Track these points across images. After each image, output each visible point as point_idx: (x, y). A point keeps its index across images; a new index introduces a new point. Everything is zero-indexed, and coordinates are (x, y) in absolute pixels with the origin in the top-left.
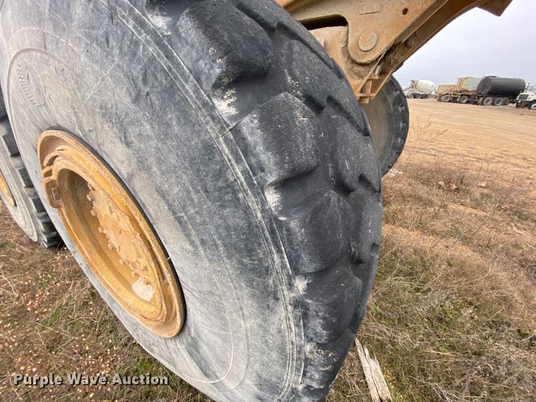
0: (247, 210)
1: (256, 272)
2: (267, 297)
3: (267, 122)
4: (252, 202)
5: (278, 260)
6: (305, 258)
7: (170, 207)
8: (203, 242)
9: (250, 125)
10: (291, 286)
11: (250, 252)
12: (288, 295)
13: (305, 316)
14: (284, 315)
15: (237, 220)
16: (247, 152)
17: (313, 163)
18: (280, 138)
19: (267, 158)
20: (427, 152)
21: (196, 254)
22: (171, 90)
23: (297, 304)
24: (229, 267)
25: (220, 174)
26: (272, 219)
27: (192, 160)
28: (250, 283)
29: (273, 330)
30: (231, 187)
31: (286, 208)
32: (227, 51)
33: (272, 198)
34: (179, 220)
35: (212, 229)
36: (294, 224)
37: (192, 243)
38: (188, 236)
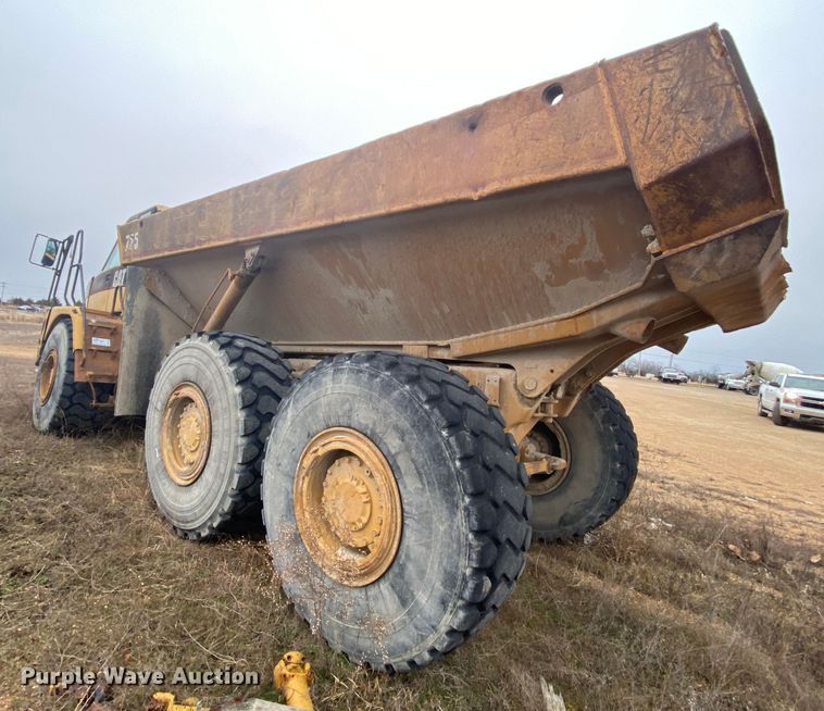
0: (449, 467)
1: (449, 495)
2: (453, 507)
3: (457, 439)
4: (451, 464)
5: (459, 488)
6: (468, 486)
7: (417, 469)
8: (428, 483)
9: (452, 440)
10: (463, 500)
11: (448, 485)
12: (462, 505)
13: (469, 515)
14: (461, 514)
15: (444, 471)
16: (451, 447)
17: (472, 453)
18: (461, 444)
19: (457, 450)
20: (738, 500)
21: (423, 489)
22: (428, 426)
23: (466, 509)
24: (438, 494)
25: (440, 454)
26: (458, 471)
27: (430, 448)
28: (447, 501)
29: (455, 528)
30: (444, 459)
31: (463, 467)
32: (447, 419)
33: (458, 463)
34: (419, 473)
35: (433, 475)
36: (465, 473)
37: (423, 484)
38: (421, 480)
